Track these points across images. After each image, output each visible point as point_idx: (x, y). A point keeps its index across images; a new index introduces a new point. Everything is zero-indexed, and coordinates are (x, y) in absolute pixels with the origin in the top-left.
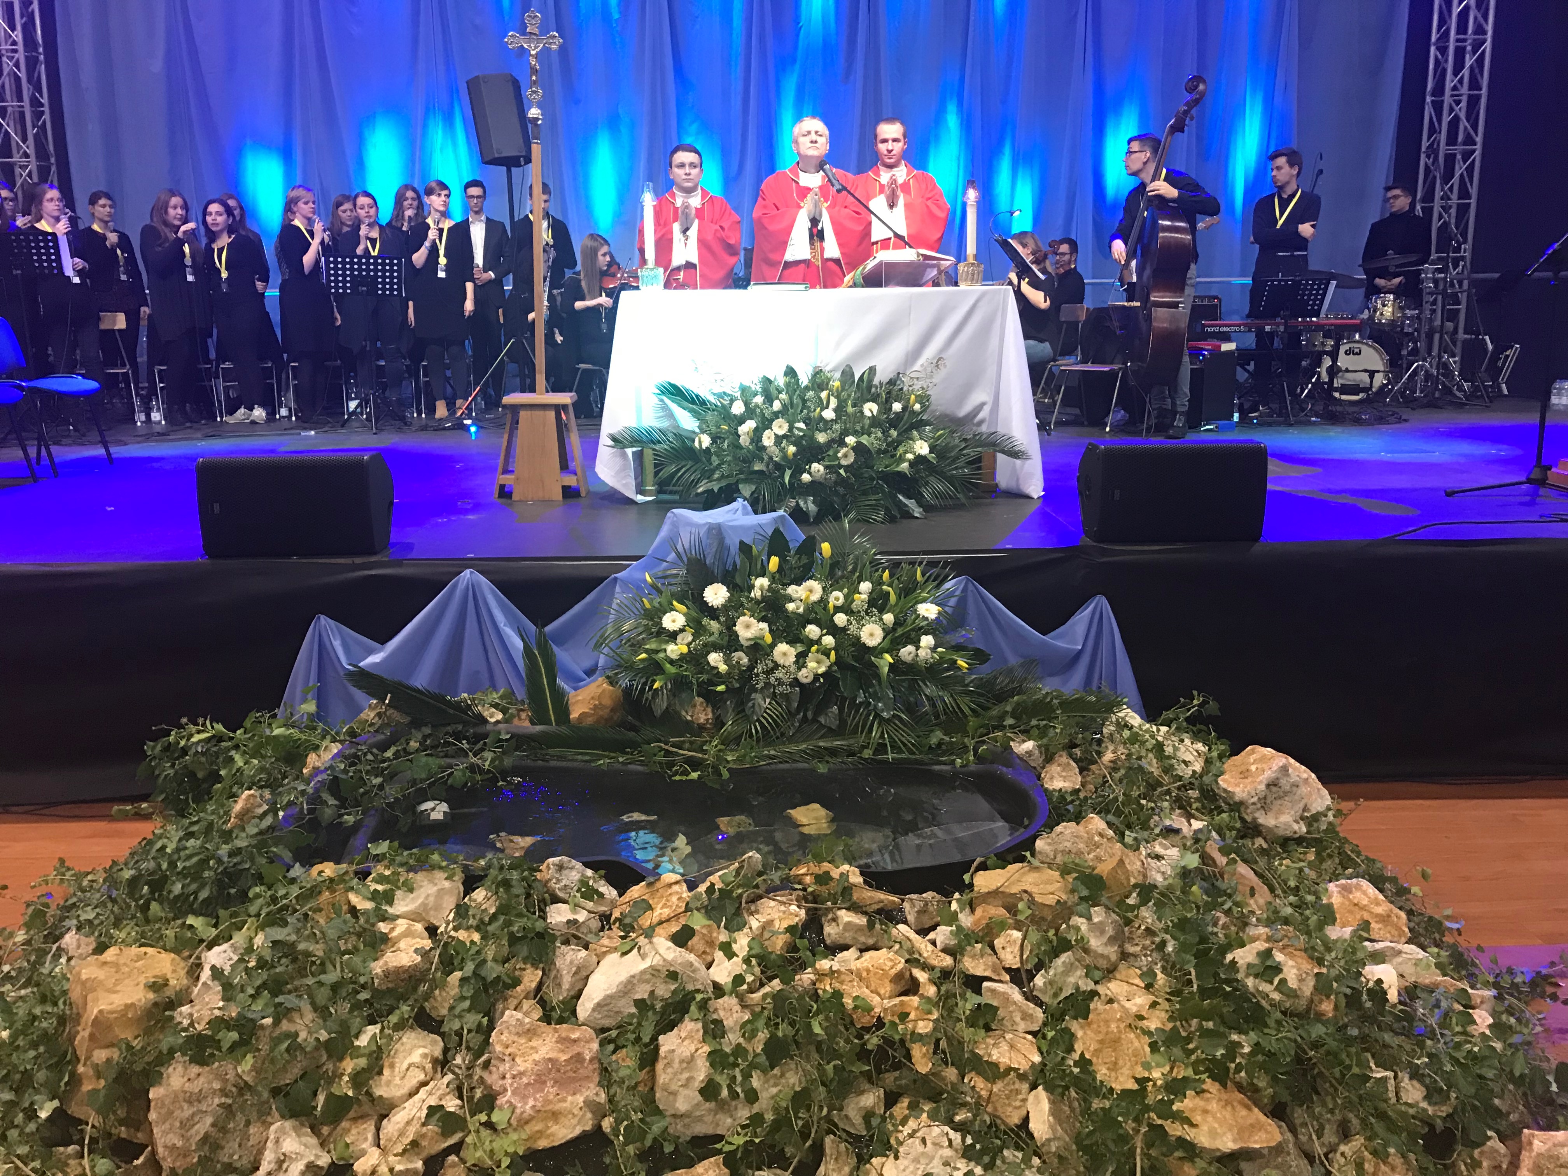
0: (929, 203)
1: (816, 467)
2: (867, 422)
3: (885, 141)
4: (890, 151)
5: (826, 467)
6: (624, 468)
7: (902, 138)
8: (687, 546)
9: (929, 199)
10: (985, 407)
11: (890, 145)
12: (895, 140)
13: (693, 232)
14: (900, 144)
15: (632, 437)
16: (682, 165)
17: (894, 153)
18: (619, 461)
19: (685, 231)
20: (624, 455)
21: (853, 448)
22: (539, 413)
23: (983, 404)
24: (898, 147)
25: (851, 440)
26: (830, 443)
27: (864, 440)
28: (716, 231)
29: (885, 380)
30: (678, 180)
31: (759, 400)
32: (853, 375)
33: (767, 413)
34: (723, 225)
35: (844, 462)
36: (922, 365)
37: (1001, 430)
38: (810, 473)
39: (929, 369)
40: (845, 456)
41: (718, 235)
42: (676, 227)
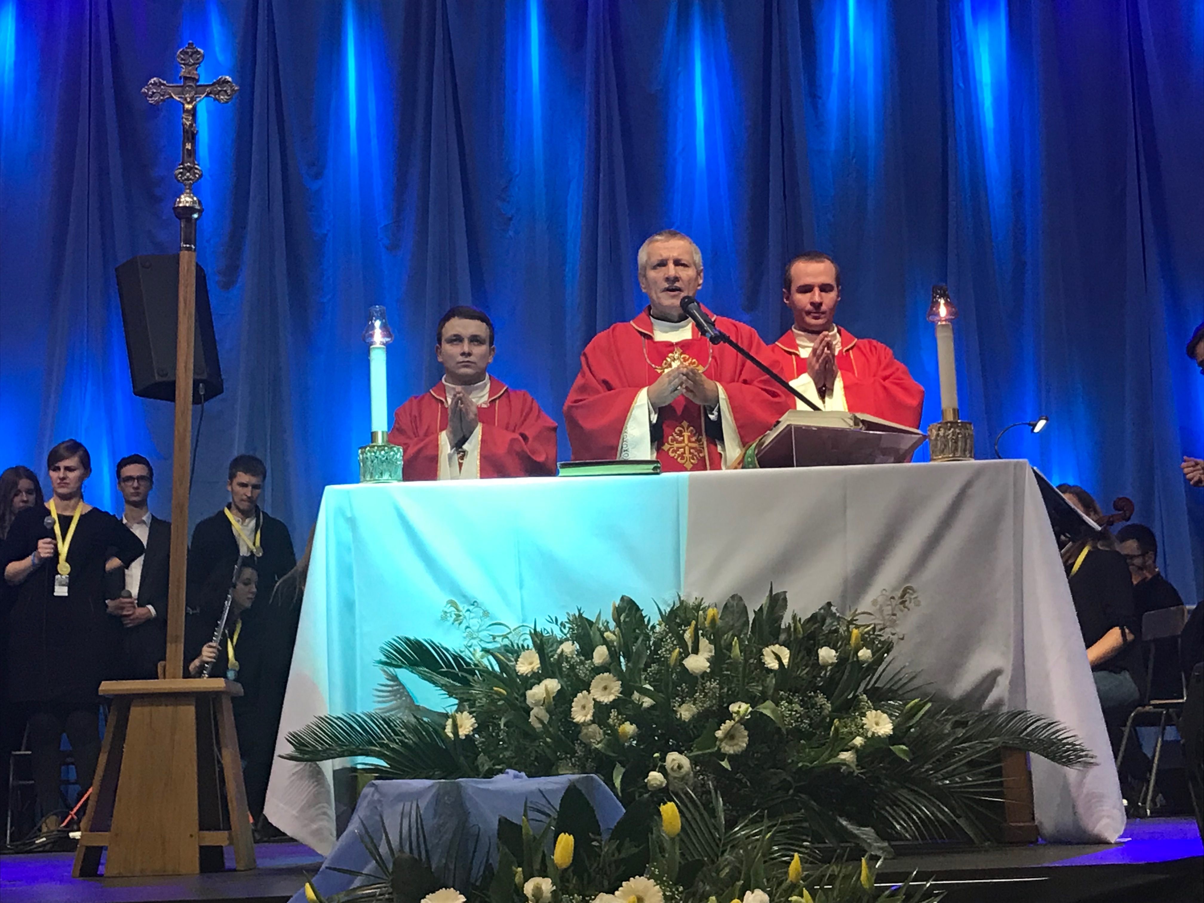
0: (887, 383)
1: (674, 758)
2: (771, 681)
3: (807, 289)
4: (817, 306)
5: (694, 761)
6: (316, 800)
7: (833, 283)
8: (395, 843)
9: (885, 378)
10: (1000, 679)
11: (816, 295)
12: (825, 288)
13: (473, 446)
14: (833, 295)
15: (334, 738)
16: (457, 339)
17: (824, 308)
18: (307, 788)
19: (459, 444)
20: (318, 775)
21: (746, 724)
22: (165, 711)
23: (996, 673)
24: (829, 299)
25: (740, 708)
26: (700, 718)
27: (767, 709)
28: (513, 440)
29: (805, 616)
30: (450, 364)
31: (569, 648)
32: (745, 610)
33: (581, 672)
34: (527, 433)
35: (728, 749)
36: (875, 602)
37: (1033, 708)
38: (663, 770)
39: (888, 610)
40: (730, 736)
41: (517, 448)
42: (444, 439)
